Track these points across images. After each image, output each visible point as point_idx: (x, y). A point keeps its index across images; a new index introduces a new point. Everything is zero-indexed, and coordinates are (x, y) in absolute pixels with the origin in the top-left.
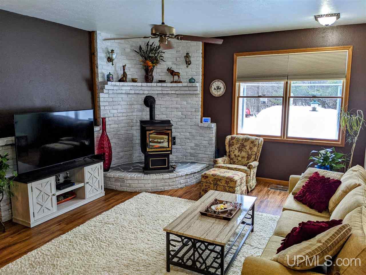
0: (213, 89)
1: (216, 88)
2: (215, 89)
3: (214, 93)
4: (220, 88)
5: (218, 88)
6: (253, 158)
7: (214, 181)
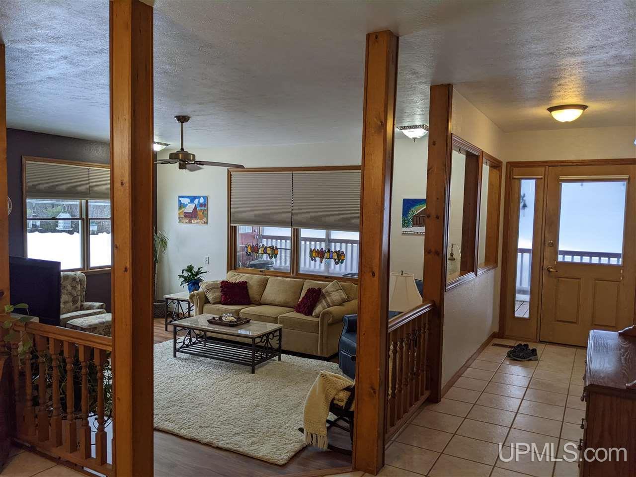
6: (80, 299)
7: (105, 330)
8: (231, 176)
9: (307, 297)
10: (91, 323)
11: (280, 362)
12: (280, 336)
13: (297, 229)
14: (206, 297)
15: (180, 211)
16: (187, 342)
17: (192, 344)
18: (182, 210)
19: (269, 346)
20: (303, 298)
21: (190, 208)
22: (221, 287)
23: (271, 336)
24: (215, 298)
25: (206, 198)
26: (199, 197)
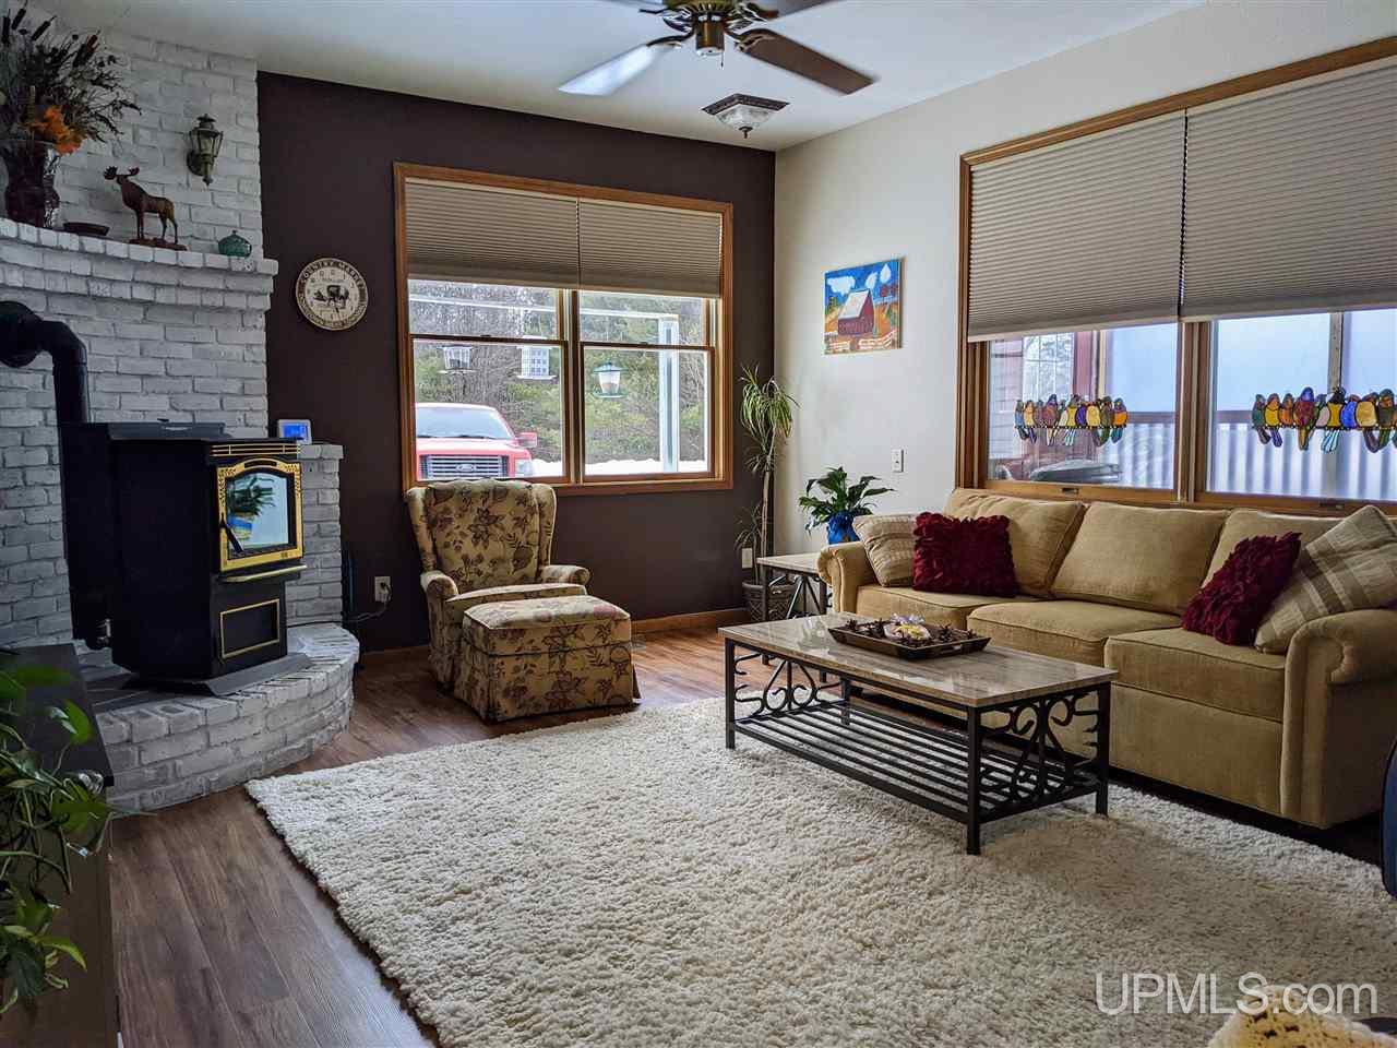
0: (310, 297)
1: (325, 294)
2: (320, 297)
3: (318, 313)
4: (342, 293)
5: (335, 294)
6: (535, 555)
7: (550, 641)
8: (971, 178)
9: (1234, 570)
10: (513, 617)
11: (1100, 822)
12: (1103, 715)
13: (1201, 324)
14: (868, 565)
15: (829, 319)
16: (776, 700)
17: (791, 709)
18: (833, 316)
19: (1048, 742)
20: (1218, 576)
21: (852, 308)
22: (916, 532)
23: (1059, 710)
24: (894, 568)
25: (898, 266)
26: (877, 267)
